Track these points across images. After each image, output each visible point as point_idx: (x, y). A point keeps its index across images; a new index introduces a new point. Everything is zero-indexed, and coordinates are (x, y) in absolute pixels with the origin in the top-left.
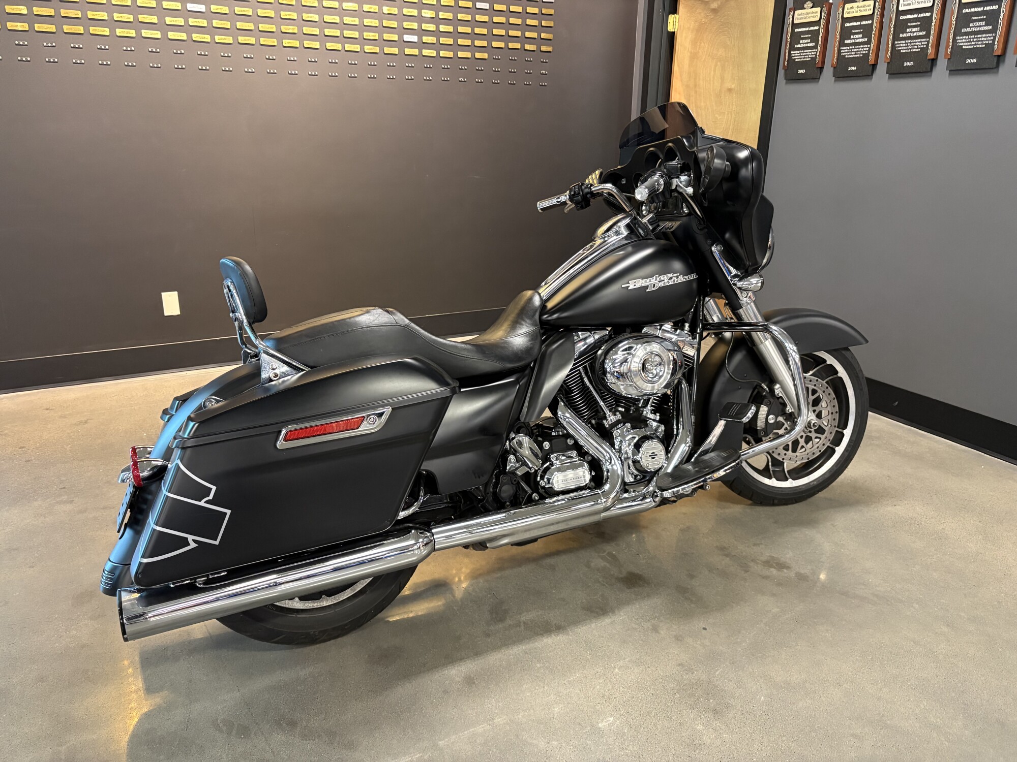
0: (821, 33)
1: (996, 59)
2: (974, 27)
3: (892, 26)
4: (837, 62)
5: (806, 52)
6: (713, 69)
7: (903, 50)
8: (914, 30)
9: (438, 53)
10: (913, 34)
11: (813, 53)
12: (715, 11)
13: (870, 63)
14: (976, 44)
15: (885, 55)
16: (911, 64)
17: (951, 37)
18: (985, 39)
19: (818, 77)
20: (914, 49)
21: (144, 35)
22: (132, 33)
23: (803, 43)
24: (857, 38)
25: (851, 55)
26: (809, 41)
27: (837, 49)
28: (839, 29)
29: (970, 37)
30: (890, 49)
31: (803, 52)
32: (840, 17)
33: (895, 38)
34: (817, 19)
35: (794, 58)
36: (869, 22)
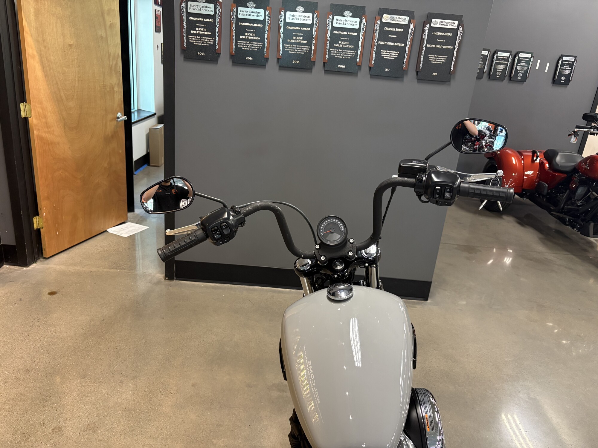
0: (218, 26)
1: (357, 68)
2: (342, 44)
3: (282, 33)
5: (204, 39)
6: (55, 26)
7: (291, 51)
8: (298, 38)
10: (297, 41)
11: (211, 41)
13: (265, 57)
14: (344, 56)
16: (298, 62)
17: (327, 48)
18: (350, 54)
19: (216, 60)
20: (299, 52)
23: (199, 31)
24: (252, 36)
26: (205, 30)
27: (234, 41)
28: (234, 26)
29: (339, 50)
30: (281, 49)
31: (200, 37)
32: (235, 16)
33: (285, 42)
34: (212, 13)
35: (192, 41)
36: (261, 26)
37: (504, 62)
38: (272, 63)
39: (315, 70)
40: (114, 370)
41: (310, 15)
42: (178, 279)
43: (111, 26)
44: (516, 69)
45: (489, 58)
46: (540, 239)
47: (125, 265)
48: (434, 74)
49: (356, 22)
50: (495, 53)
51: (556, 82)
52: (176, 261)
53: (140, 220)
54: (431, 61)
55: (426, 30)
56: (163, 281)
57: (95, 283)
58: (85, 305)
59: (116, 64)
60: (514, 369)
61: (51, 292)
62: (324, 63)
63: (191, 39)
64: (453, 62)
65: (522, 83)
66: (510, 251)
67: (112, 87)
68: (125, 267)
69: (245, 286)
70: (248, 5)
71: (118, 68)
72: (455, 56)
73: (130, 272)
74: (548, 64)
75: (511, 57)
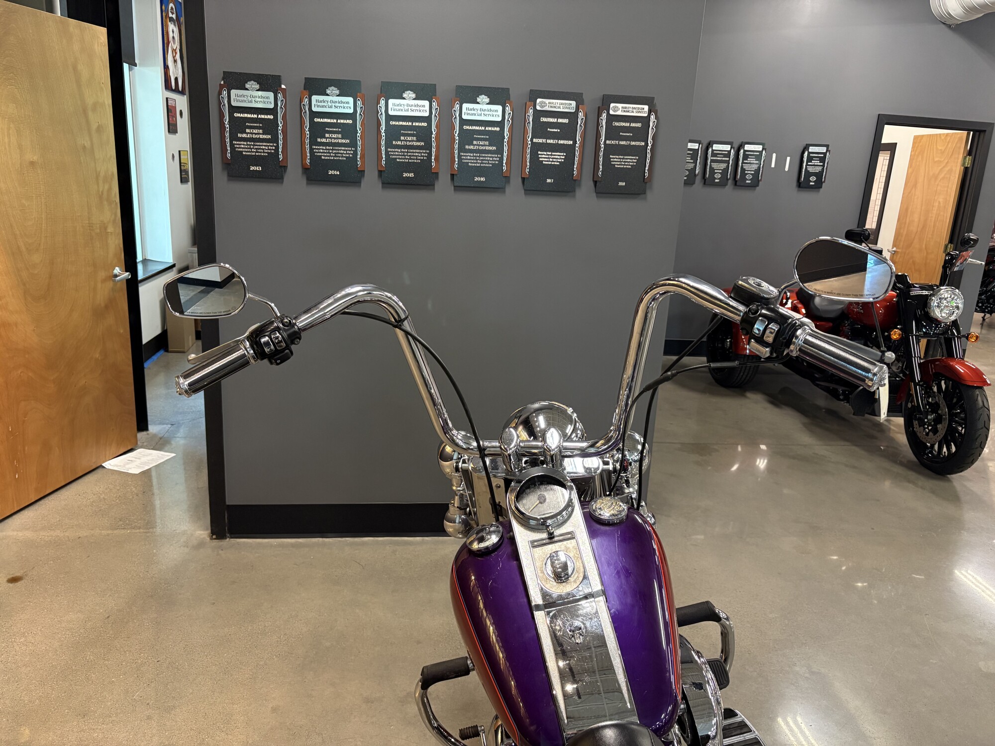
0: (280, 125)
3: (383, 131)
4: (310, 163)
5: (260, 146)
7: (400, 159)
10: (408, 143)
11: (271, 148)
13: (359, 169)
14: (482, 163)
16: (412, 175)
18: (490, 160)
19: (281, 177)
20: (412, 159)
23: (251, 133)
24: (337, 138)
25: (328, 156)
26: (261, 131)
27: (308, 147)
28: (307, 124)
29: (474, 154)
30: (384, 156)
31: (253, 144)
32: (307, 110)
33: (389, 145)
34: (272, 106)
35: (239, 150)
36: (350, 122)
37: (723, 159)
38: (371, 178)
39: (438, 185)
40: (134, 699)
41: (426, 103)
42: (233, 536)
43: (100, 129)
44: (743, 170)
45: (701, 154)
46: (804, 425)
47: (140, 521)
48: (621, 184)
49: (496, 111)
50: (709, 146)
51: (802, 184)
52: (228, 506)
53: (160, 442)
54: (615, 164)
55: (602, 120)
56: (207, 541)
57: (89, 556)
58: (74, 594)
59: (110, 189)
60: (784, 630)
61: (13, 578)
62: (452, 175)
63: (238, 146)
64: (647, 165)
65: (753, 188)
66: (763, 447)
67: (104, 227)
68: (139, 523)
69: (347, 539)
70: (328, 92)
71: (113, 194)
72: (649, 156)
73: (148, 532)
74: (788, 159)
75: (732, 151)
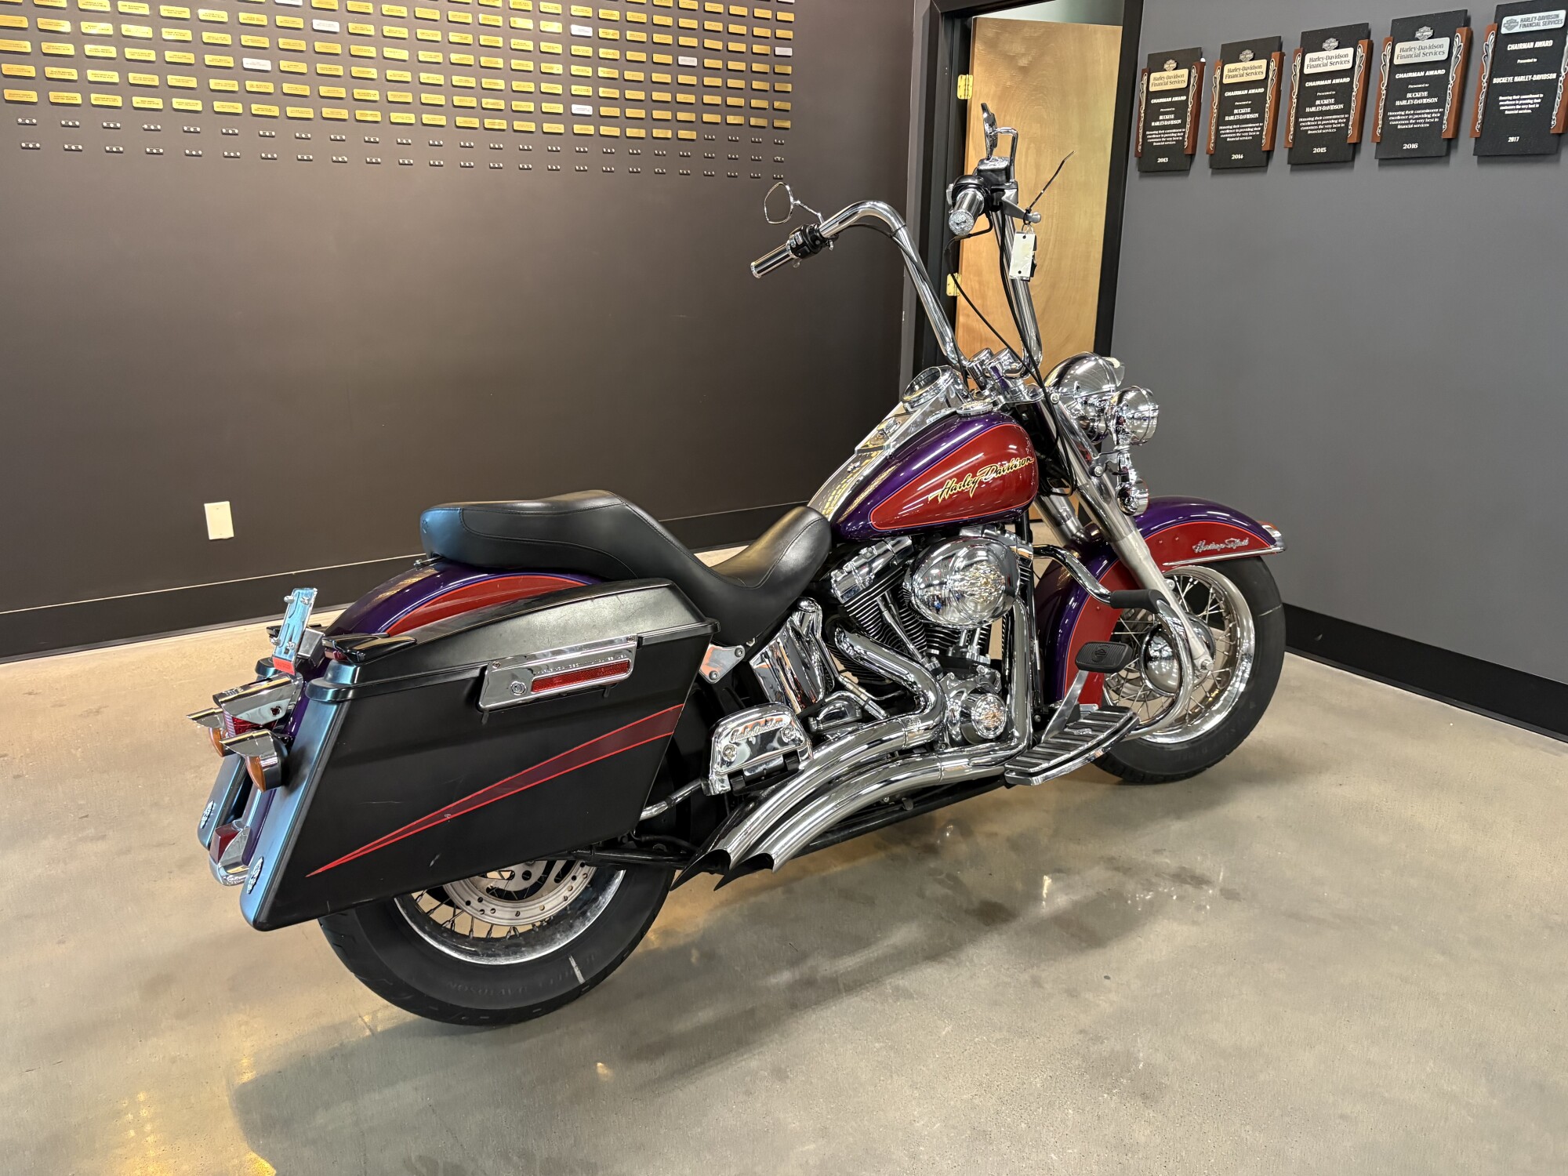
0: (1190, 106)
1: (1445, 143)
2: (1413, 98)
3: (1294, 97)
4: (1215, 148)
5: (1169, 133)
7: (1311, 130)
8: (1326, 102)
9: (623, 132)
10: (1324, 108)
11: (1179, 134)
12: (1024, 70)
13: (1263, 149)
14: (1415, 123)
15: (1285, 137)
16: (1323, 150)
17: (1381, 112)
18: (1428, 116)
19: (1188, 168)
20: (1327, 129)
21: (175, 106)
22: (157, 103)
23: (1164, 120)
24: (1245, 113)
25: (1234, 137)
26: (1172, 116)
27: (1214, 128)
28: (1217, 100)
29: (1407, 112)
30: (1292, 129)
31: (1164, 132)
32: (1218, 83)
33: (1300, 113)
34: (1183, 85)
35: (1151, 141)
36: (1261, 90)
38: (1279, 160)
39: (1360, 161)
41: (1350, 51)
49: (1441, 46)
62: (1377, 145)
63: (1149, 137)
70: (1242, 57)
